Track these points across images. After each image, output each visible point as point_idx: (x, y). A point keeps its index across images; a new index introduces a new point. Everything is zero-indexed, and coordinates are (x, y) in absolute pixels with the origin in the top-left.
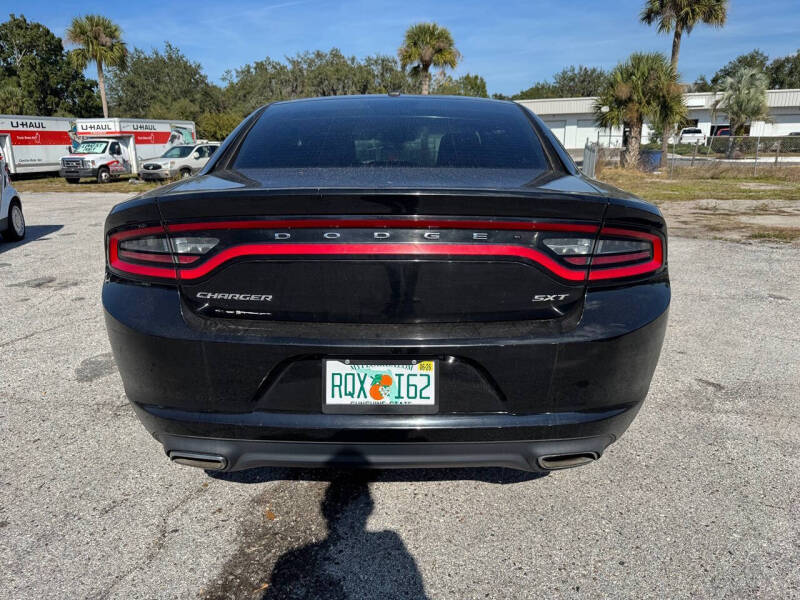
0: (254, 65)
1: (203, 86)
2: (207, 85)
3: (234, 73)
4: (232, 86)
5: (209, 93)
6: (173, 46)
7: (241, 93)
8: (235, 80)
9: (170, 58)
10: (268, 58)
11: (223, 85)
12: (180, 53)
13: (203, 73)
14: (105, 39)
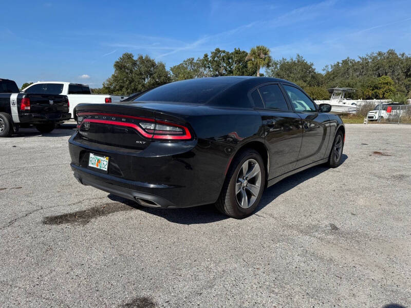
0: (341, 62)
1: (313, 73)
2: (315, 73)
3: (330, 67)
4: (328, 73)
5: (315, 77)
6: (300, 56)
7: (332, 77)
8: (330, 70)
9: (298, 61)
10: (348, 58)
11: (324, 73)
12: (303, 59)
13: (313, 67)
14: (262, 56)
